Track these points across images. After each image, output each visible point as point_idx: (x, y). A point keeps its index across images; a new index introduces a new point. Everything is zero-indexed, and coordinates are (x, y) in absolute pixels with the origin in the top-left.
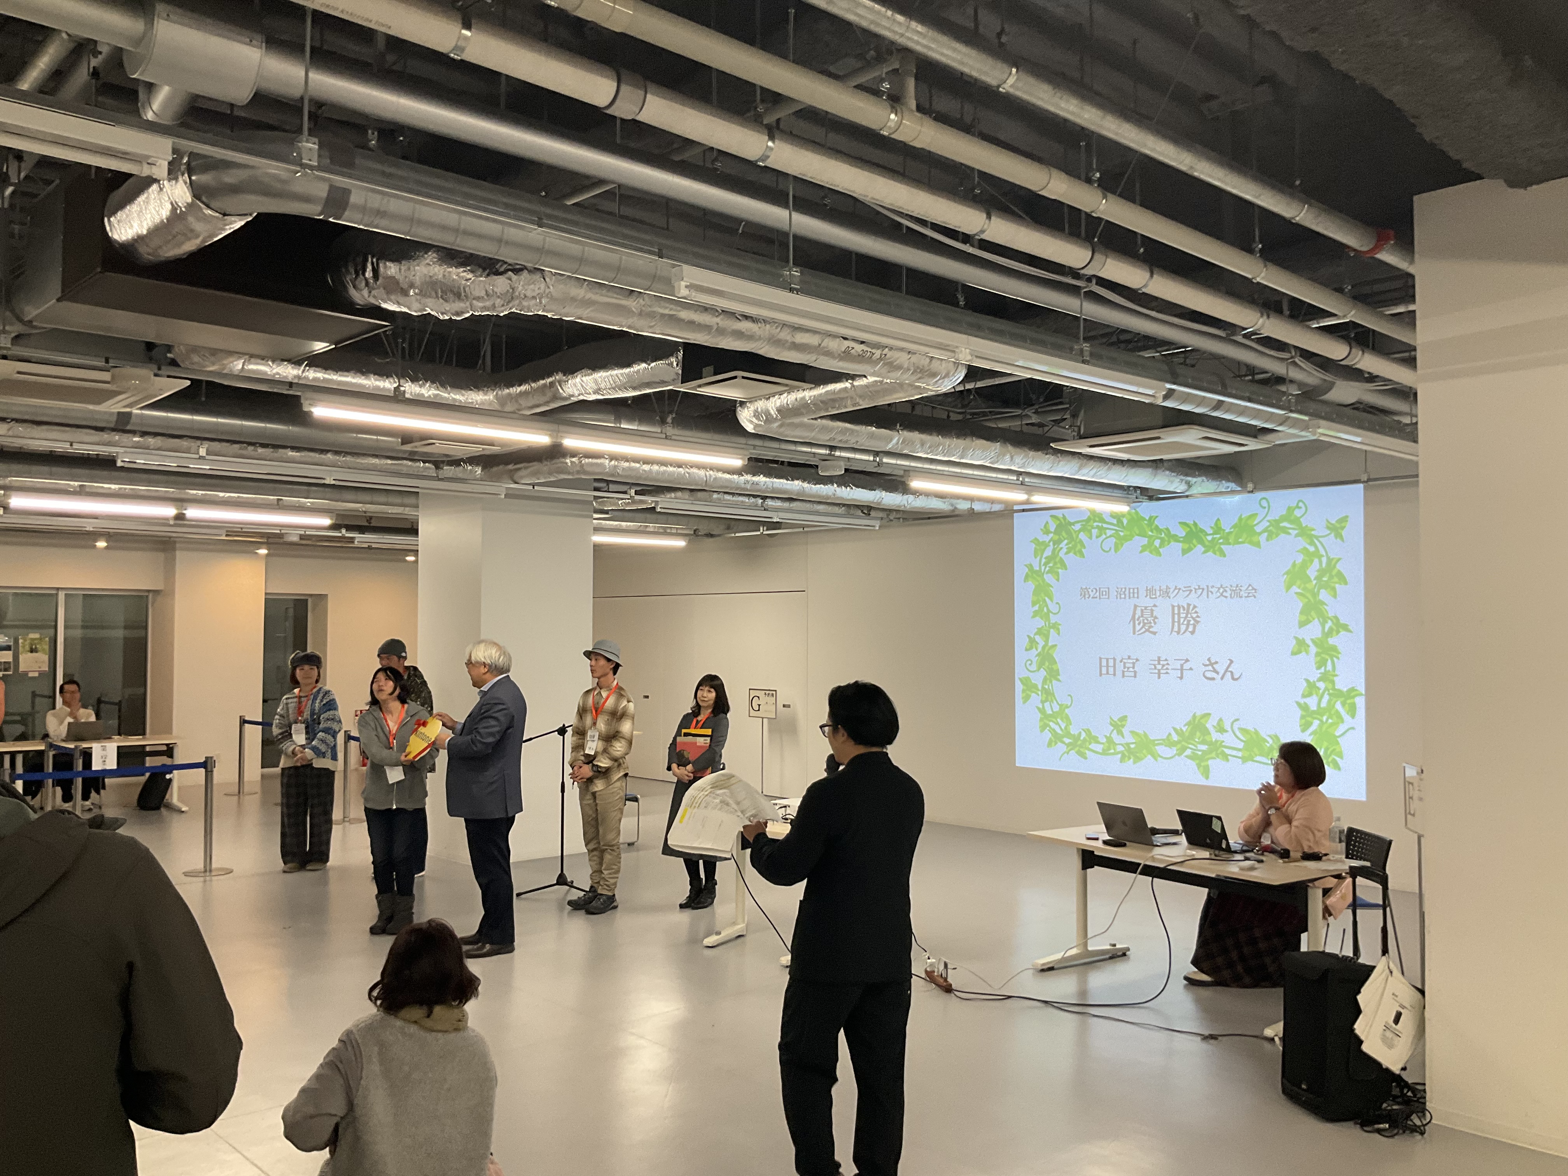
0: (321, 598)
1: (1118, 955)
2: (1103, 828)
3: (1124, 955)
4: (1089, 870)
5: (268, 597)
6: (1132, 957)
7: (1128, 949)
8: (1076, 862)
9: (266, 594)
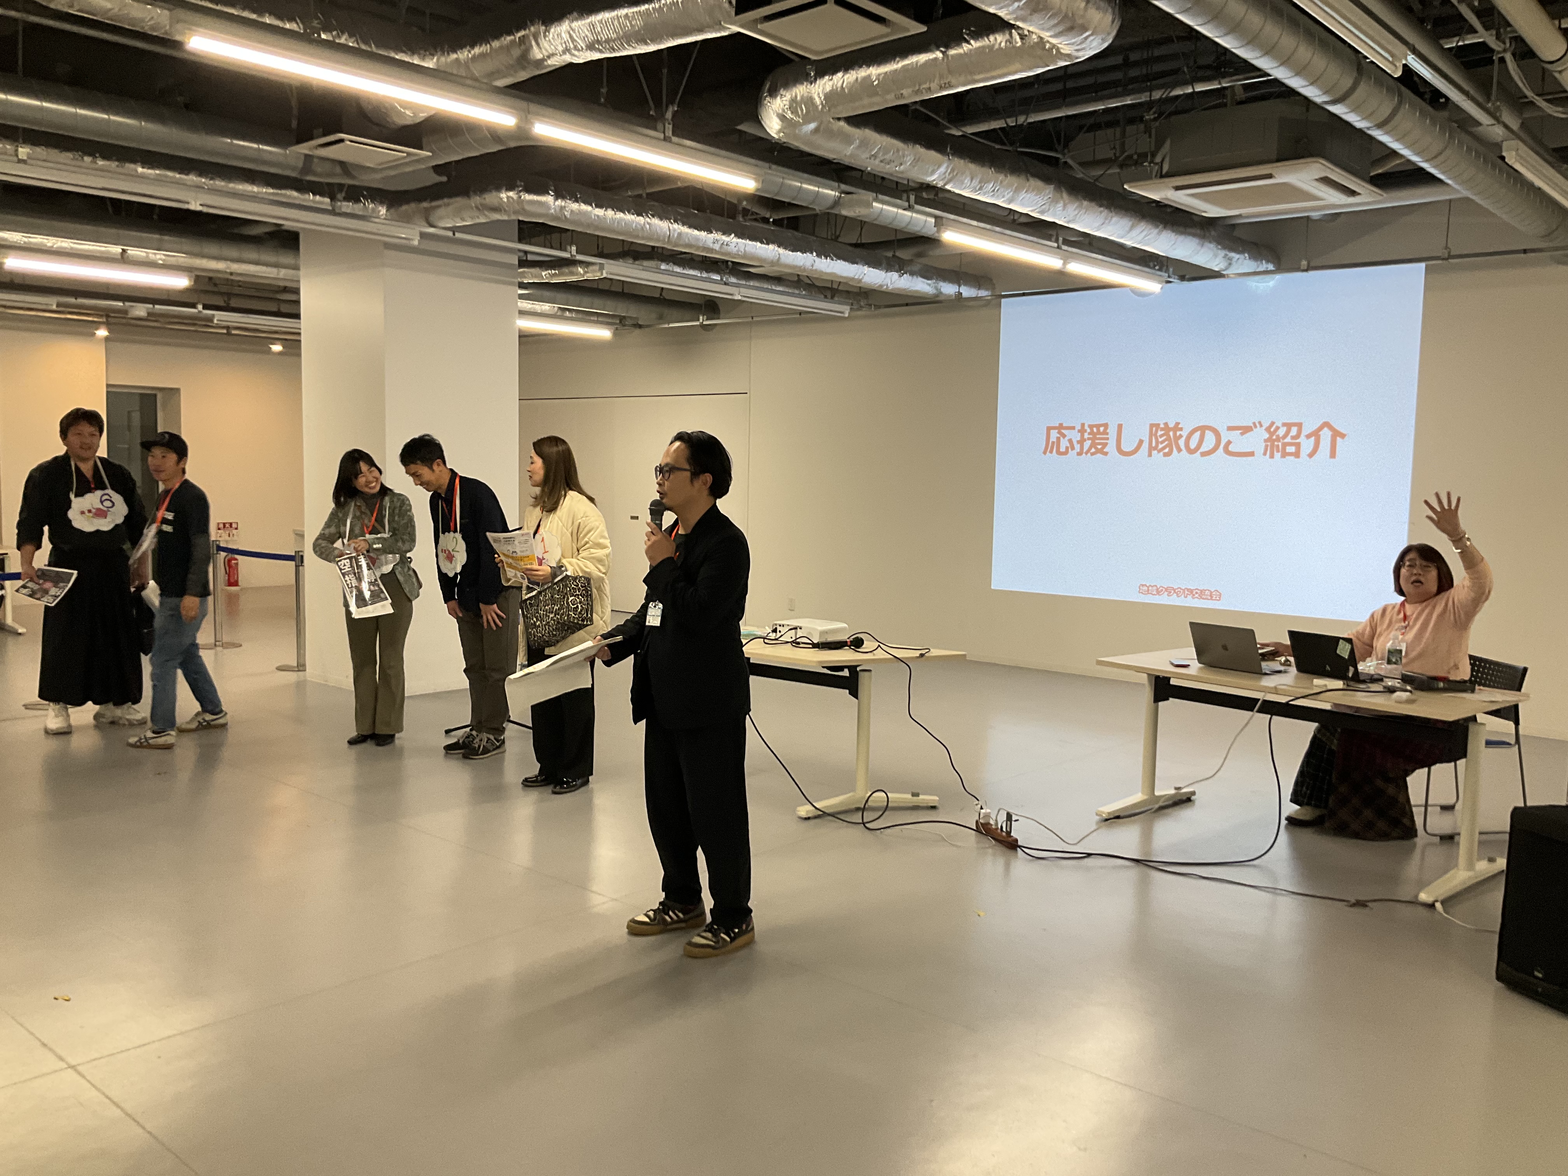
0: (174, 392)
1: (1183, 800)
2: (1192, 652)
3: (1189, 800)
4: (1160, 704)
5: (110, 389)
6: (1197, 803)
7: (1194, 793)
8: (1147, 693)
9: (108, 386)
